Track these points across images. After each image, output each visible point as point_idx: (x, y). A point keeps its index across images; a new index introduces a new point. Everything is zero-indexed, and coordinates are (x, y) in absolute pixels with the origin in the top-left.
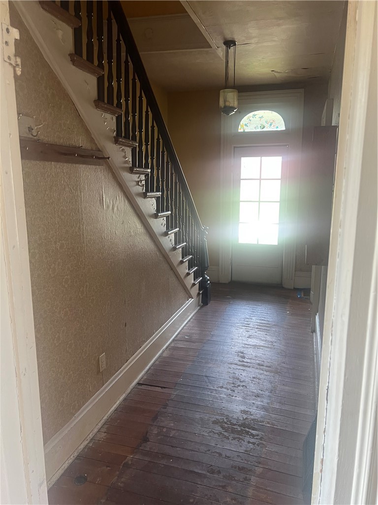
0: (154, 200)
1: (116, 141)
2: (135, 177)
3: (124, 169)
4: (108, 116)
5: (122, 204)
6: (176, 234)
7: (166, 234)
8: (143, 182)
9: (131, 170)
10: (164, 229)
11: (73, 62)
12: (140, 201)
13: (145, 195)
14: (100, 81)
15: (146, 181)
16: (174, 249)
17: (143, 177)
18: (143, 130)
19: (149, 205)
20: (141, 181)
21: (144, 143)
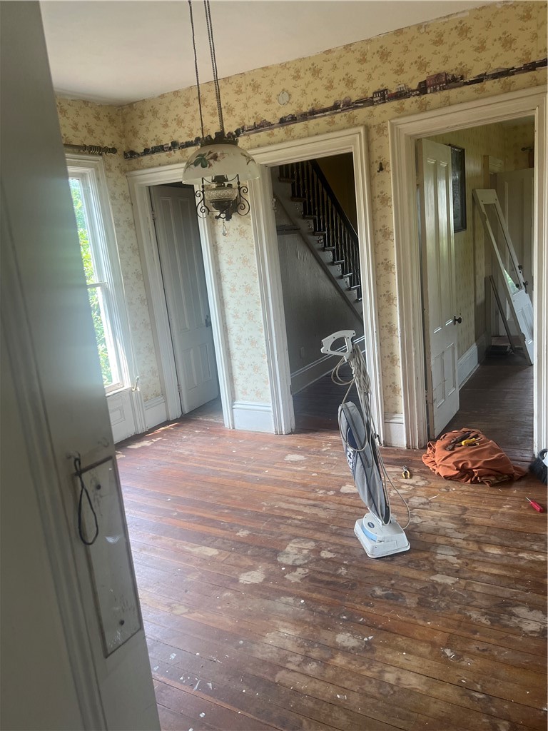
0: (331, 253)
1: (304, 217)
2: (316, 238)
3: (309, 234)
4: (298, 203)
5: (309, 256)
6: (350, 277)
7: (341, 277)
8: (322, 241)
9: (314, 234)
10: (340, 273)
11: (280, 181)
12: (321, 254)
13: (323, 250)
14: (293, 185)
15: (324, 239)
16: (350, 289)
17: (322, 237)
18: (321, 205)
19: (328, 256)
20: (320, 240)
21: (321, 214)
